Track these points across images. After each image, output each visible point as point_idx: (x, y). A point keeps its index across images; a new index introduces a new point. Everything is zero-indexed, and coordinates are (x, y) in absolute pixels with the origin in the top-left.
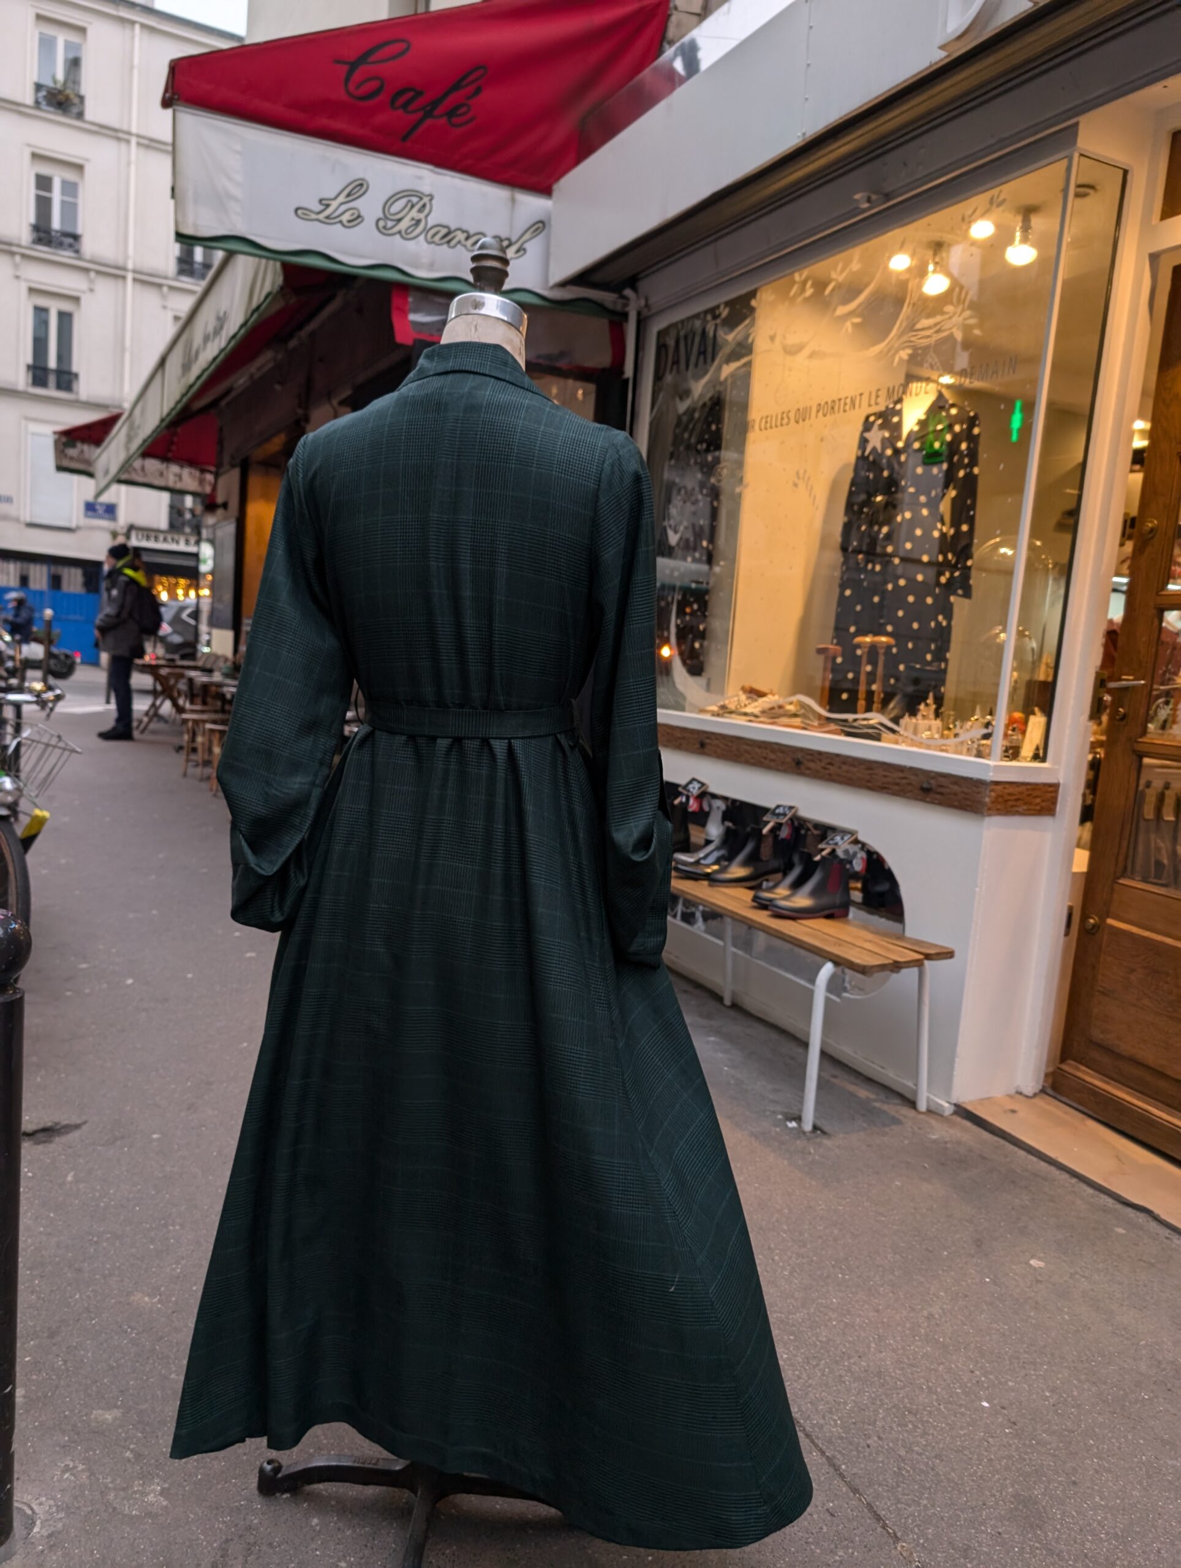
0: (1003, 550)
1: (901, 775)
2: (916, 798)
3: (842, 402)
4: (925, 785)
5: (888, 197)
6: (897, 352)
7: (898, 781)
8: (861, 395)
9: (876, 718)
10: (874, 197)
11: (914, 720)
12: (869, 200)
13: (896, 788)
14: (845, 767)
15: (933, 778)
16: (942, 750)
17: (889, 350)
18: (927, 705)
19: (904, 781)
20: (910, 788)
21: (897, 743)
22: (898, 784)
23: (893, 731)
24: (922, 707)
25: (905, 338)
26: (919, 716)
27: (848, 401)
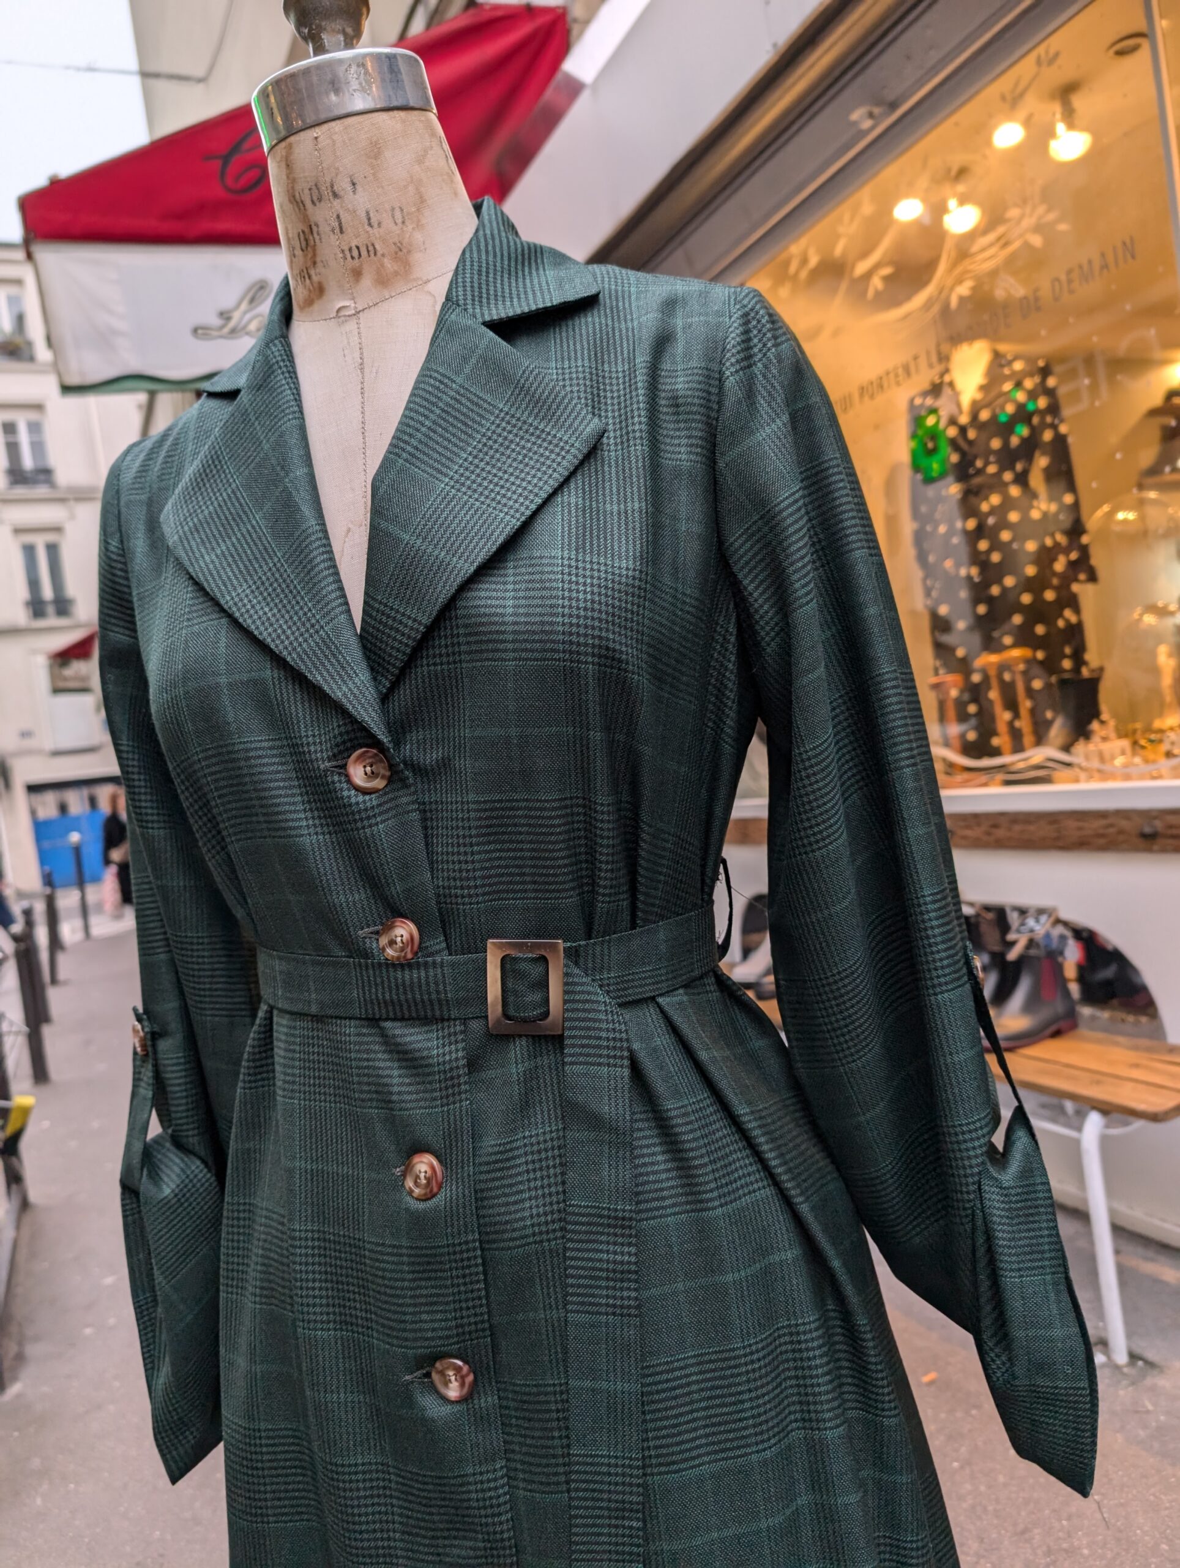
0: (1121, 516)
1: (1103, 822)
2: (1136, 849)
3: (892, 375)
4: (1147, 830)
5: (893, 106)
6: (952, 289)
7: (1101, 831)
8: (916, 358)
9: (1037, 755)
10: (877, 111)
11: (1091, 747)
12: (871, 115)
13: (1102, 841)
14: (1017, 828)
15: (1155, 818)
16: (1154, 778)
17: (940, 292)
18: (1102, 722)
19: (1111, 830)
20: (1121, 838)
21: (1077, 780)
22: (1102, 836)
23: (1068, 765)
24: (1095, 725)
25: (959, 269)
26: (1096, 739)
27: (900, 371)
